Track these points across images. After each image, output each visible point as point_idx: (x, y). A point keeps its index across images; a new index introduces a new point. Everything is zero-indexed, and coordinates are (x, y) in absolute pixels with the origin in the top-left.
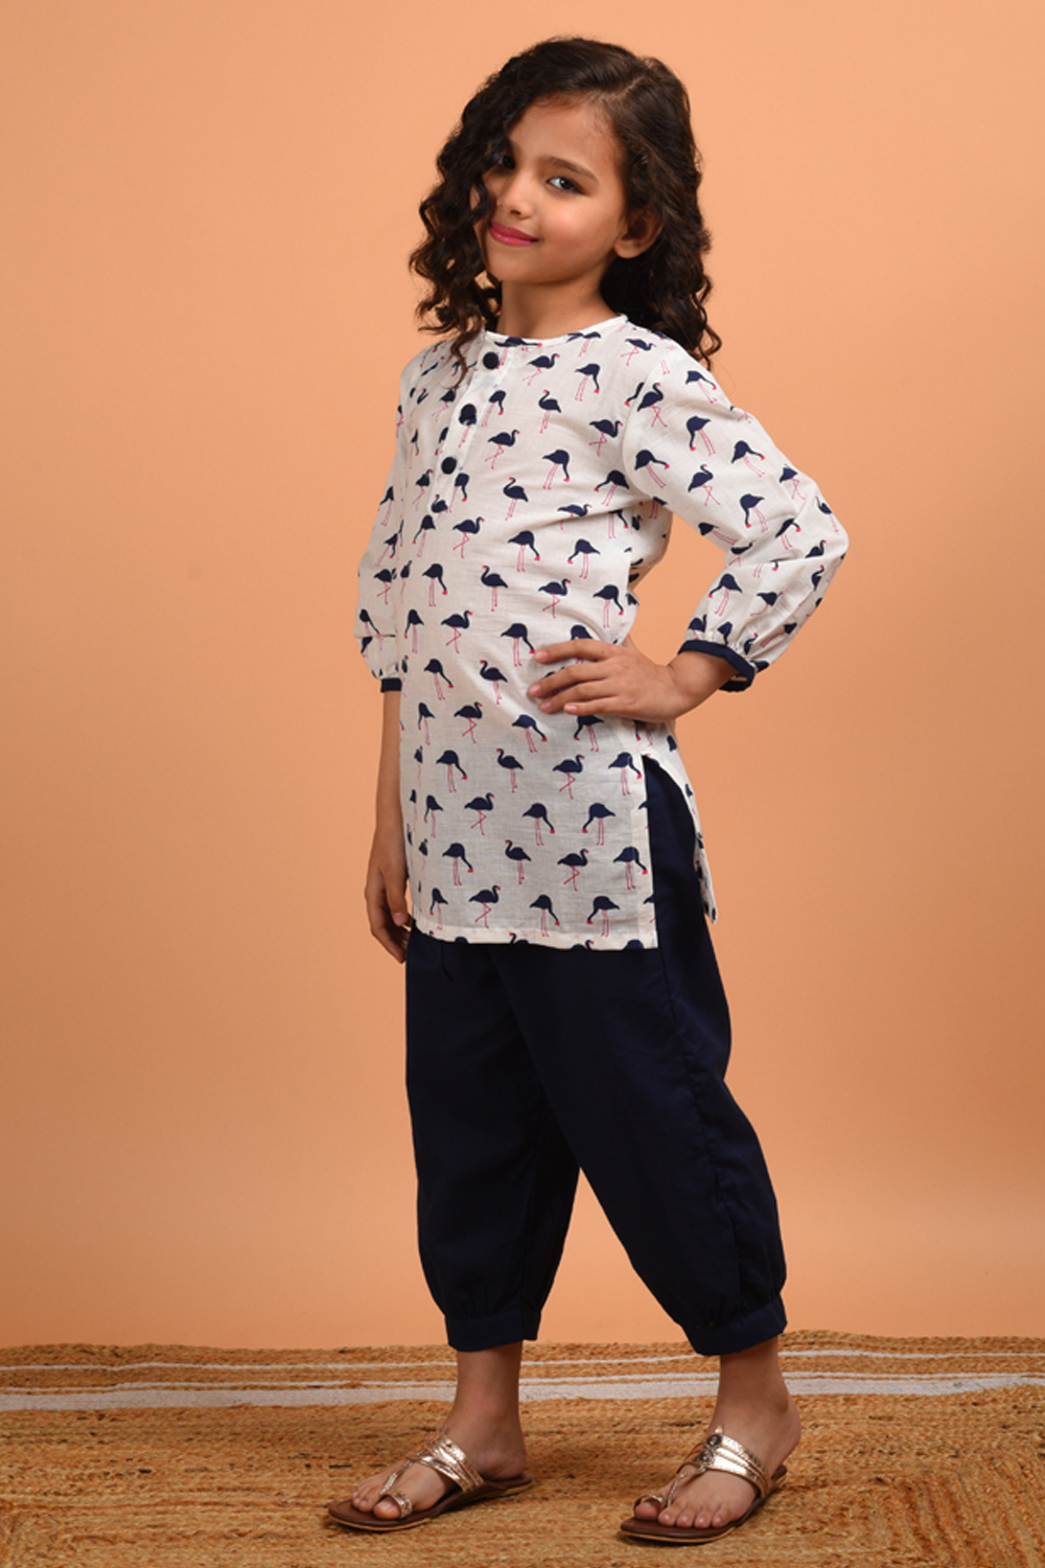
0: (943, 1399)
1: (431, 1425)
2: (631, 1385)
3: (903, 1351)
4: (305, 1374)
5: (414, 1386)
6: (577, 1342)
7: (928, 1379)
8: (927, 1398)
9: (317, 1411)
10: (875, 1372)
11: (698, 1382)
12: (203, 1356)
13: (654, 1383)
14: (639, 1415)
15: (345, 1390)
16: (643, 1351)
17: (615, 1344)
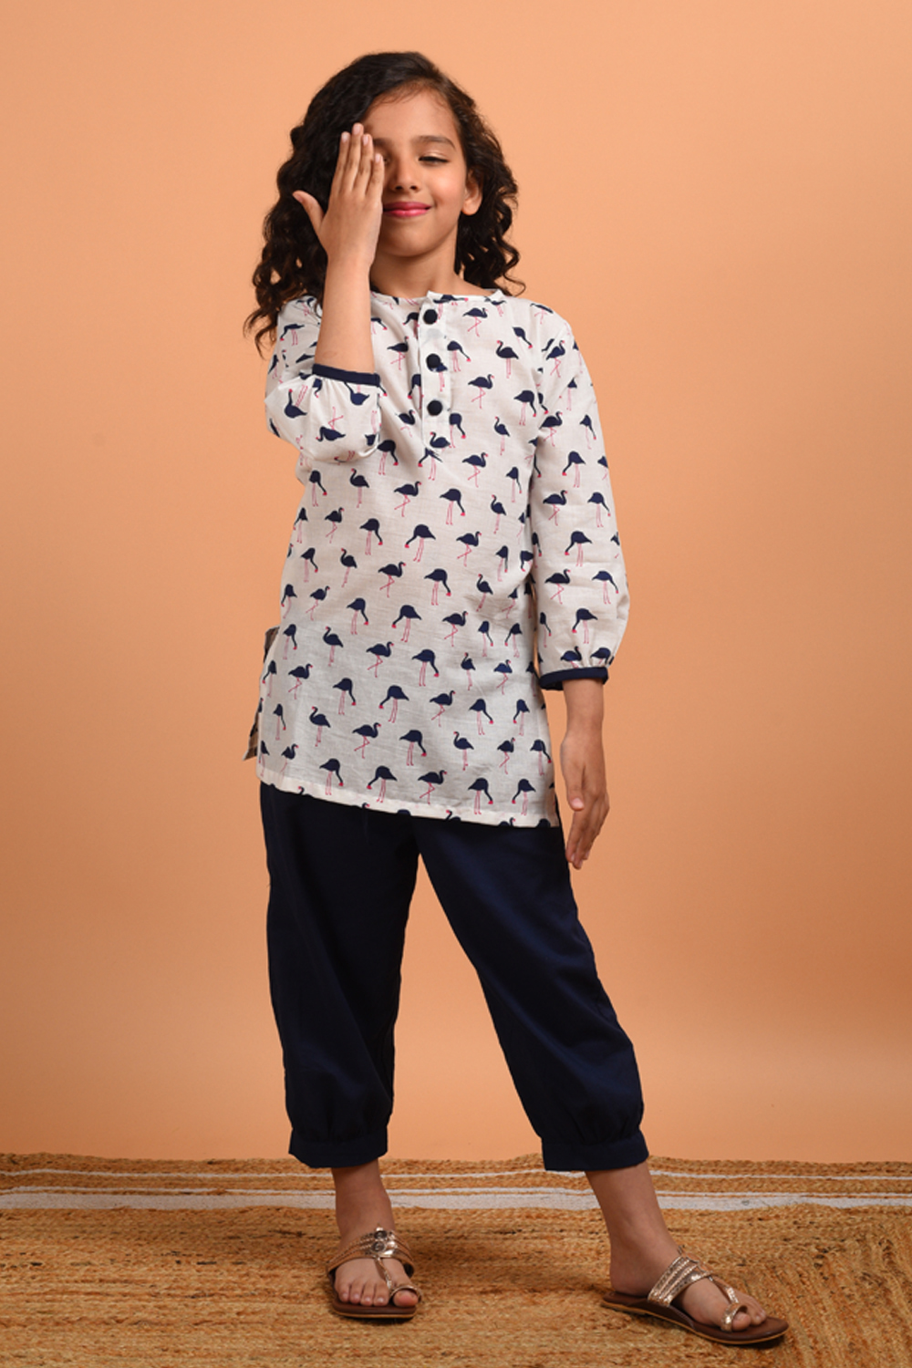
0: (732, 1214)
1: (286, 1229)
2: (462, 1197)
3: (698, 1171)
4: (177, 1182)
5: (272, 1194)
6: (415, 1159)
7: (720, 1197)
8: (719, 1213)
9: (187, 1214)
10: (674, 1189)
11: (519, 1196)
12: (88, 1164)
13: (481, 1195)
14: (468, 1223)
15: (212, 1196)
16: (473, 1168)
17: (448, 1161)
